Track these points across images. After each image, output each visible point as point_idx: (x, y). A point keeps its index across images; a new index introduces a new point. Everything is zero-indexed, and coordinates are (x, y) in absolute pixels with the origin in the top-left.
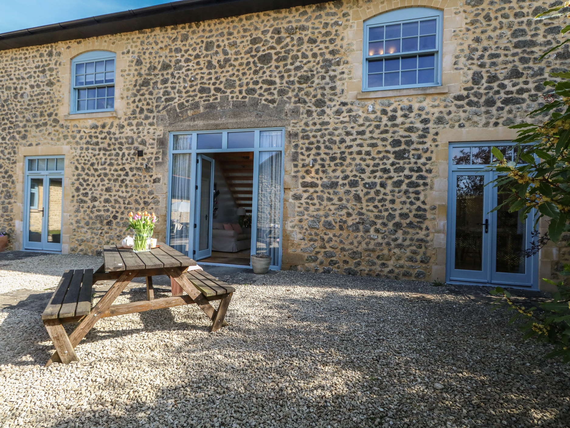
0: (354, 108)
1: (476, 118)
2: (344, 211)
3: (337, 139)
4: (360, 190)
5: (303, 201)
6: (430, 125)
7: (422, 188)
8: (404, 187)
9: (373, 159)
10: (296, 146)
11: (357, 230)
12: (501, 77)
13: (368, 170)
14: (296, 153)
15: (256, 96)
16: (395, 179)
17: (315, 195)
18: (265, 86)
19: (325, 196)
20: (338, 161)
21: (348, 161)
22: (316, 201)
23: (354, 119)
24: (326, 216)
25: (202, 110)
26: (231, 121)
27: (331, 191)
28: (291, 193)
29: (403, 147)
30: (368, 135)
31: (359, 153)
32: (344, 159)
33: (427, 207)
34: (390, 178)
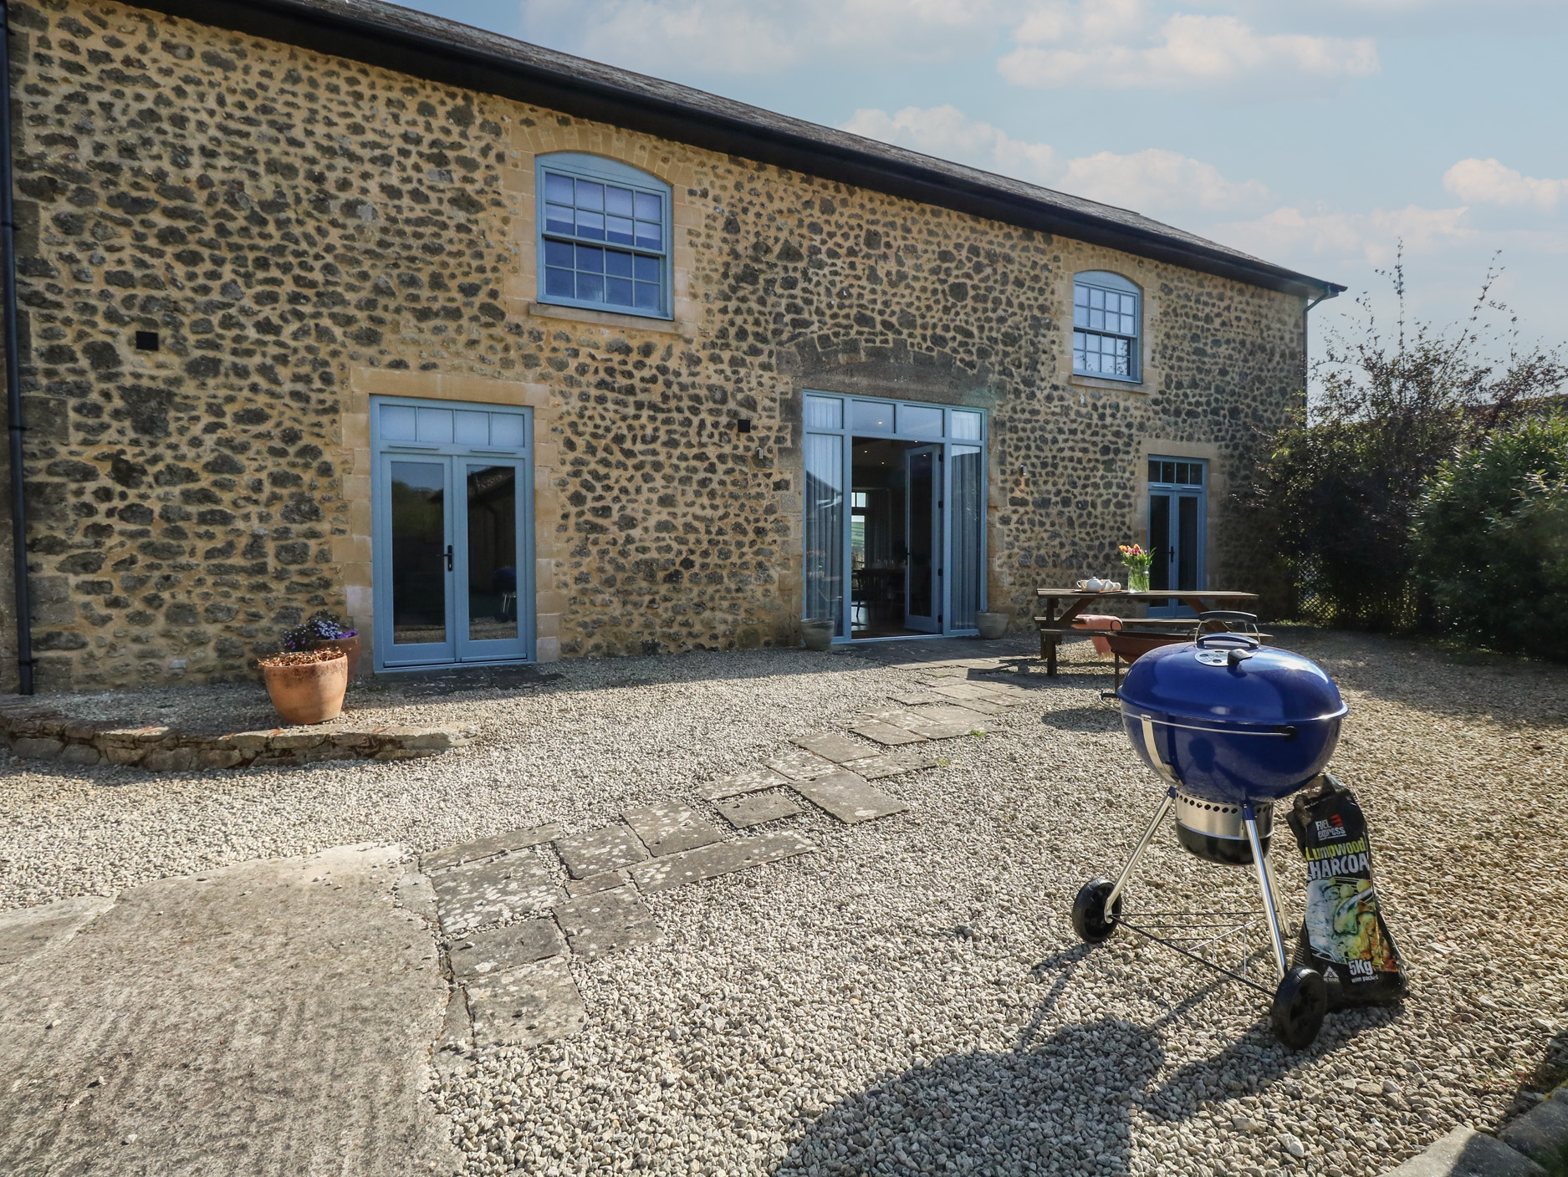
0: (1067, 395)
1: (1168, 429)
2: (1056, 542)
3: (1049, 437)
4: (1072, 511)
5: (1013, 526)
6: (1134, 431)
7: (1126, 510)
8: (1112, 508)
9: (1084, 469)
10: (1003, 441)
11: (1071, 566)
12: (1185, 384)
13: (1080, 483)
14: (1004, 452)
15: (947, 350)
16: (1105, 497)
17: (1025, 518)
18: (959, 338)
19: (1037, 518)
20: (1049, 469)
21: (1060, 469)
22: (1026, 526)
23: (1066, 410)
24: (1039, 548)
25: (863, 357)
26: (912, 386)
27: (1043, 512)
28: (998, 514)
29: (1111, 456)
30: (1079, 436)
31: (1071, 459)
32: (1055, 466)
33: (1131, 533)
34: (1100, 495)
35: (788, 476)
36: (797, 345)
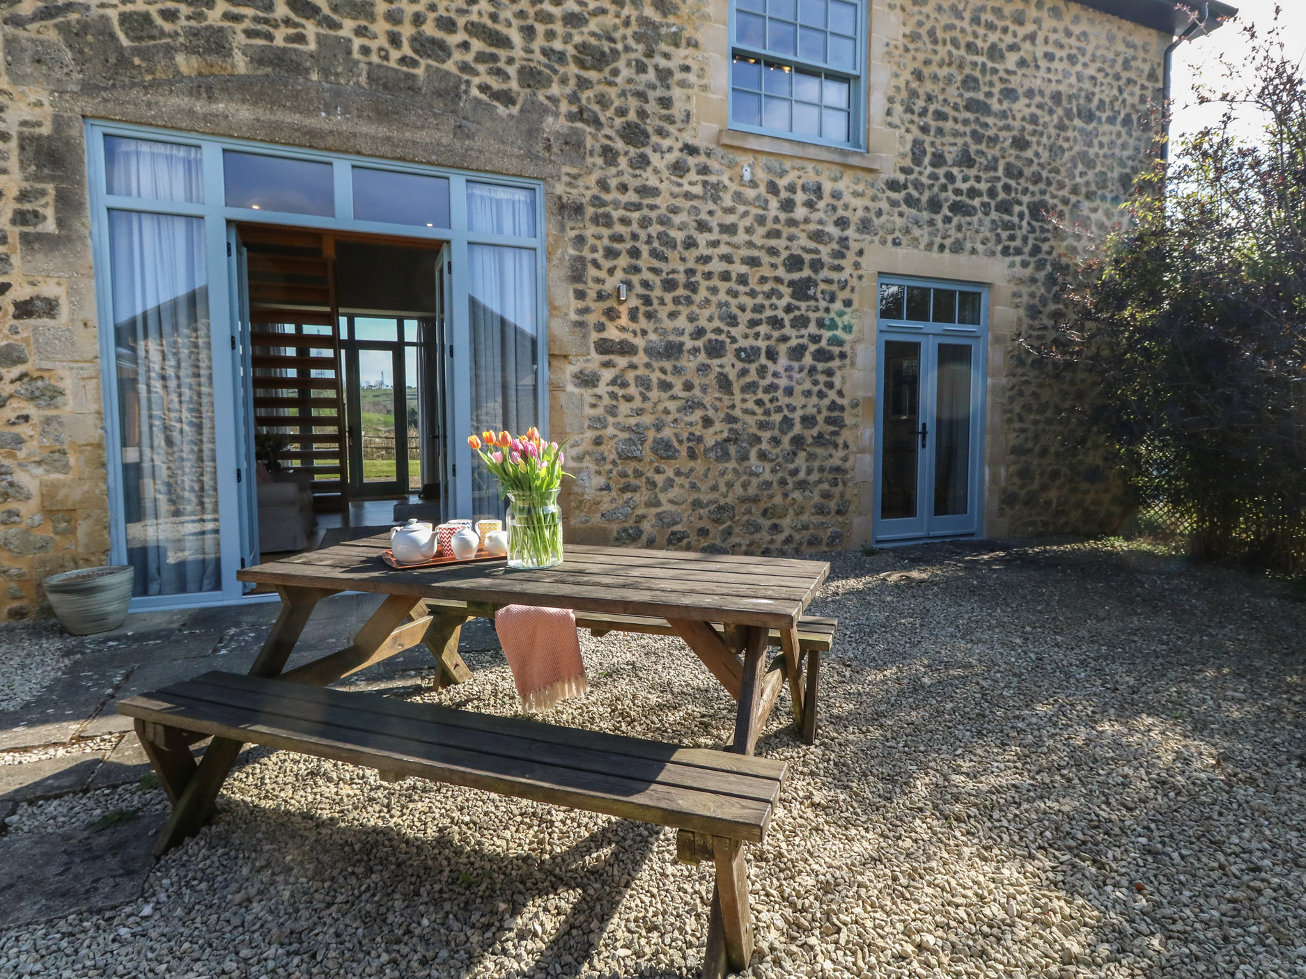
0: (714, 164)
1: (916, 232)
2: (697, 415)
3: (679, 236)
4: (729, 364)
5: (602, 389)
6: (850, 232)
7: (835, 364)
8: (808, 360)
9: (752, 294)
10: (580, 240)
11: (725, 456)
12: (949, 158)
13: (744, 318)
14: (581, 259)
15: (450, 66)
16: (794, 342)
17: (630, 376)
18: (477, 45)
19: (655, 376)
20: (681, 292)
21: (703, 293)
22: (633, 390)
23: (714, 191)
24: (659, 428)
25: (241, 64)
26: (365, 128)
27: (668, 365)
28: (571, 369)
29: (806, 273)
30: (741, 237)
31: (726, 276)
32: (693, 287)
33: (844, 402)
34: (785, 339)
35: (49, 289)
36: (63, 29)
